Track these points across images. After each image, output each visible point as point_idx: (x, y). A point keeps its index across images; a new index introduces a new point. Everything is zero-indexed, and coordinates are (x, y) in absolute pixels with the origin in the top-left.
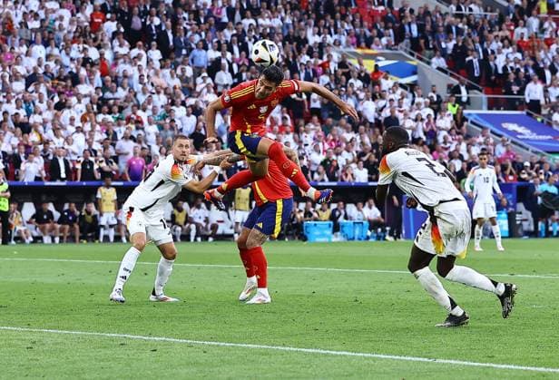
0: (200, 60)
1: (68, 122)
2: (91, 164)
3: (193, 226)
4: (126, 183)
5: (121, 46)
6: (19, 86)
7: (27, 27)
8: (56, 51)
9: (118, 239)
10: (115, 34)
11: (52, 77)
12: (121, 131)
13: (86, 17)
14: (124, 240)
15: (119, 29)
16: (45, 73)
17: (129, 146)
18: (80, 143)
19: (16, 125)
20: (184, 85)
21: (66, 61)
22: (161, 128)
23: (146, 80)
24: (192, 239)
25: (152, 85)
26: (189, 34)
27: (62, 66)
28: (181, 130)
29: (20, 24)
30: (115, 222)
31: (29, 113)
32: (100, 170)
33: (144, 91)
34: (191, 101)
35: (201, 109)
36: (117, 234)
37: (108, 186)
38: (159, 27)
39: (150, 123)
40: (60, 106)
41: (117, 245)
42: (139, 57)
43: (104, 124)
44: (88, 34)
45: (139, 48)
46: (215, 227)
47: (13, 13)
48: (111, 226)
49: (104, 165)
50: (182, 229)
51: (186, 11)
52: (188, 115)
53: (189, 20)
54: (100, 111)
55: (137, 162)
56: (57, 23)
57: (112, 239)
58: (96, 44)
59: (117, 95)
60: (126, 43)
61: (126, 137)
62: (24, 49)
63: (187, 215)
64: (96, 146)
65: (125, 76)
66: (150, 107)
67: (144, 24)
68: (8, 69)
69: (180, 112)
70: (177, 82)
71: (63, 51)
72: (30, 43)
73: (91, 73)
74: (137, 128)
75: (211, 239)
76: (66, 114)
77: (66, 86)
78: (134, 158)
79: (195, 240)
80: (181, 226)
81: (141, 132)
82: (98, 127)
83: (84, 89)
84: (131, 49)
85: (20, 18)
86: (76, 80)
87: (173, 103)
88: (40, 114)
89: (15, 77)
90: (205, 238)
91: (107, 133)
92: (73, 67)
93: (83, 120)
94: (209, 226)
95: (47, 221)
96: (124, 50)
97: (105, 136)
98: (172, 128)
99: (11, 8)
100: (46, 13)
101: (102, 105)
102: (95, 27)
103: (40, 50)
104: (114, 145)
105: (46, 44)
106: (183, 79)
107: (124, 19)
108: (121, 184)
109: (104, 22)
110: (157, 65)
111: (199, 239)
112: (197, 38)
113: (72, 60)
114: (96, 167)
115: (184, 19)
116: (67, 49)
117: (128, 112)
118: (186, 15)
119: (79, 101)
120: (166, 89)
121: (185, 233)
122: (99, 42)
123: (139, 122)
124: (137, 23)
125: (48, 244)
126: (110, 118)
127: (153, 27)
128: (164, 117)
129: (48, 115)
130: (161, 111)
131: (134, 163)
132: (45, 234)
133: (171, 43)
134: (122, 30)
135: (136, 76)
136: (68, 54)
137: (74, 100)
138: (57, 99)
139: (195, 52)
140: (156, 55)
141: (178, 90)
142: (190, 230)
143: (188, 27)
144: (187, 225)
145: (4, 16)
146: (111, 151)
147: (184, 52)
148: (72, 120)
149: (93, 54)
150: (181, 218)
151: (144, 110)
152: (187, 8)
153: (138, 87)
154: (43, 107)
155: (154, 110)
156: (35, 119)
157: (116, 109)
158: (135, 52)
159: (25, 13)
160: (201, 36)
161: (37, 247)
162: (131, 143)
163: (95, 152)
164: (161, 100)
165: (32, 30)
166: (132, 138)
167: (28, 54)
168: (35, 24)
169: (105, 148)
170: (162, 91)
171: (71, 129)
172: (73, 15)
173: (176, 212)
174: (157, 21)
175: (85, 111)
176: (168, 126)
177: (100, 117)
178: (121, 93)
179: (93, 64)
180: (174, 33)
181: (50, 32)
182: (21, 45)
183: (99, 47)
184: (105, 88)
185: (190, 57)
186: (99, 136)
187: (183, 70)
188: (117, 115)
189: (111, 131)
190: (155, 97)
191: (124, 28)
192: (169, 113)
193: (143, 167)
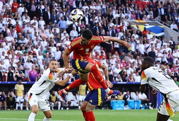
0: (63, 25)
1: (1, 54)
2: (12, 73)
3: (59, 103)
4: (28, 83)
5: (26, 18)
9: (24, 108)
10: (23, 13)
12: (26, 58)
13: (10, 5)
14: (27, 109)
15: (25, 11)
17: (29, 66)
18: (7, 64)
20: (56, 37)
21: (1, 26)
22: (45, 57)
23: (38, 35)
24: (59, 108)
25: (41, 37)
26: (58, 13)
28: (54, 58)
30: (23, 100)
32: (16, 76)
33: (37, 40)
34: (59, 44)
35: (63, 48)
36: (24, 106)
37: (20, 84)
38: (44, 10)
39: (40, 55)
41: (24, 111)
42: (34, 24)
43: (18, 55)
44: (11, 13)
45: (35, 20)
46: (69, 103)
48: (21, 103)
49: (18, 74)
50: (54, 104)
51: (56, 3)
52: (57, 51)
53: (58, 7)
54: (16, 49)
55: (34, 72)
57: (22, 108)
58: (15, 18)
59: (24, 42)
60: (29, 17)
61: (28, 61)
63: (57, 97)
64: (15, 65)
65: (28, 33)
66: (40, 47)
67: (37, 8)
69: (53, 49)
70: (52, 36)
73: (12, 31)
74: (34, 57)
75: (68, 109)
77: (1, 37)
78: (32, 71)
79: (60, 109)
80: (54, 102)
81: (35, 59)
82: (15, 57)
83: (9, 39)
84: (31, 20)
86: (5, 34)
87: (50, 45)
90: (65, 108)
91: (20, 59)
92: (4, 28)
93: (9, 53)
94: (67, 103)
96: (28, 21)
97: (19, 61)
98: (50, 57)
101: (17, 46)
102: (14, 10)
104: (23, 65)
106: (55, 34)
107: (27, 6)
108: (26, 83)
109: (18, 7)
110: (43, 27)
111: (62, 108)
112: (61, 15)
113: (3, 25)
114: (14, 75)
115: (56, 6)
116: (1, 20)
117: (29, 50)
118: (56, 4)
119: (7, 44)
120: (47, 39)
121: (55, 106)
122: (16, 17)
123: (34, 54)
124: (34, 8)
126: (21, 52)
127: (41, 10)
128: (46, 52)
130: (45, 49)
131: (32, 73)
133: (50, 17)
134: (27, 11)
135: (33, 33)
136: (1, 23)
137: (4, 44)
139: (61, 21)
140: (42, 23)
141: (52, 39)
142: (58, 104)
143: (57, 10)
144: (57, 102)
146: (22, 68)
147: (56, 21)
148: (3, 53)
150: (54, 99)
151: (37, 48)
152: (57, 1)
153: (34, 38)
155: (41, 49)
157: (24, 48)
158: (33, 21)
160: (63, 14)
162: (31, 64)
163: (14, 68)
164: (45, 44)
166: (31, 61)
169: (19, 66)
170: (45, 40)
171: (3, 57)
172: (4, 4)
173: (51, 96)
174: (43, 7)
175: (9, 49)
176: (48, 56)
177: (16, 52)
178: (26, 41)
179: (13, 27)
180: (51, 13)
183: (16, 19)
184: (18, 38)
185: (58, 24)
186: (16, 61)
187: (55, 30)
188: (24, 51)
189: (21, 58)
190: (42, 42)
191: (28, 10)
192: (48, 50)
193: (36, 75)
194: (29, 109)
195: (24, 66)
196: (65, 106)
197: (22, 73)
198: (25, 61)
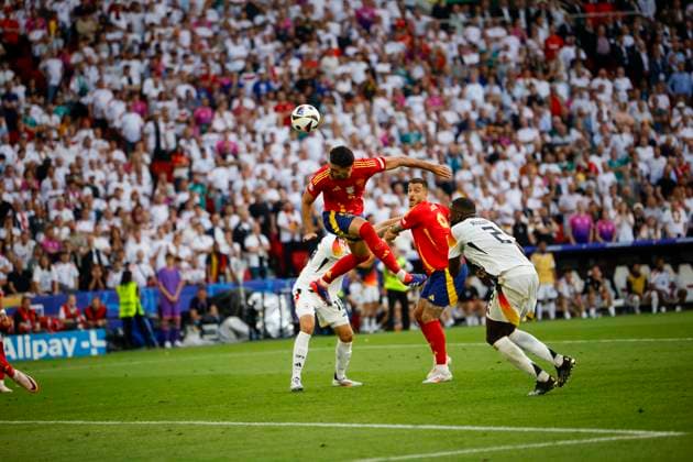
0: (682, 85)
1: (502, 176)
2: (524, 226)
3: (654, 294)
4: (567, 247)
5: (579, 76)
6: (446, 137)
7: (463, 62)
8: (496, 90)
10: (573, 63)
11: (489, 122)
12: (565, 183)
13: (539, 44)
14: (568, 315)
15: (577, 53)
16: (480, 119)
18: (515, 197)
19: (438, 184)
20: (658, 119)
21: (507, 100)
22: (619, 175)
23: (605, 117)
24: (655, 310)
25: (614, 122)
26: (671, 53)
27: (502, 107)
28: (648, 177)
29: (454, 59)
31: (455, 168)
33: (602, 131)
34: (662, 139)
35: (674, 148)
36: (559, 309)
37: (543, 252)
38: (631, 49)
39: (605, 171)
40: (493, 159)
41: (560, 324)
42: (601, 89)
43: (547, 177)
44: (534, 67)
45: (603, 77)
46: (683, 294)
47: (444, 47)
48: (550, 300)
49: (541, 226)
50: (641, 299)
51: (668, 25)
52: (656, 157)
53: (672, 35)
54: (544, 160)
55: (582, 221)
56: (501, 54)
57: (552, 315)
58: (548, 77)
59: (567, 139)
60: (587, 72)
62: (457, 90)
63: (646, 282)
64: (534, 204)
65: (581, 114)
66: (608, 150)
67: (612, 46)
68: (434, 116)
69: (646, 153)
70: (647, 117)
71: (505, 92)
72: (466, 81)
73: (538, 115)
74: (587, 178)
75: (678, 309)
76: (501, 166)
77: (504, 133)
78: (578, 216)
79: (659, 310)
80: (639, 295)
81: (592, 183)
82: (538, 181)
83: (526, 134)
84: (591, 79)
85: (455, 53)
86: (517, 123)
87: (638, 144)
88: (469, 168)
89: (441, 126)
90: (671, 307)
91: (550, 187)
92: (514, 108)
93: (524, 171)
94: (676, 293)
95: (471, 299)
96: (582, 82)
97: (546, 190)
98: (634, 174)
99: (445, 41)
100: (488, 44)
101: (547, 151)
102: (550, 54)
103: (476, 91)
104: (556, 201)
105: (483, 81)
106: (655, 111)
107: (586, 41)
108: (558, 248)
109: (561, 47)
110: (623, 96)
111: (663, 309)
112: (680, 57)
113: (514, 99)
114: (530, 229)
115: (666, 34)
116: (510, 86)
117: (580, 161)
118: (667, 30)
119: (518, 150)
120: (632, 127)
121: (645, 303)
122: (551, 74)
123: (590, 171)
124: (604, 45)
125: (473, 326)
126: (555, 168)
127: (624, 50)
128: (625, 162)
129: (478, 170)
130: (622, 153)
131: (578, 221)
132: (468, 314)
133: (647, 67)
134: (583, 55)
135: (594, 114)
136: (509, 92)
137: (511, 149)
138: (491, 150)
139: (676, 76)
140: (624, 83)
141: (647, 128)
142: (650, 299)
143: (669, 45)
144: (647, 293)
145: (435, 52)
146: (554, 209)
147: (662, 77)
148: (506, 174)
149: (543, 89)
150: (639, 285)
151: (599, 155)
152: (669, 21)
153: (595, 126)
154: (471, 160)
155: (613, 154)
156: (463, 176)
157: (563, 156)
158: (597, 82)
159: (460, 47)
160: (685, 54)
161: (459, 330)
162: (578, 197)
163: (531, 211)
164: (626, 139)
165: (472, 66)
166: (580, 191)
167: (461, 96)
168: (472, 58)
169: (546, 205)
170: (627, 129)
171: (505, 185)
172: (523, 41)
173: (632, 279)
174: (628, 41)
175: (524, 161)
176: (627, 173)
177: (543, 168)
178: (575, 135)
179: (541, 103)
180: (651, 55)
181: (490, 67)
182: (453, 85)
183: (551, 80)
184: (554, 131)
185: (670, 82)
186: (539, 190)
187: (655, 102)
188: (565, 164)
189: (554, 185)
190: (616, 138)
191: (586, 52)
192: (631, 156)
193: (589, 226)
194: (573, 315)
195: (561, 203)
196: (670, 301)
197: (550, 223)
198: (565, 190)
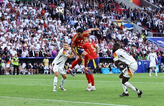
0: (72, 23)
1: (35, 40)
4: (51, 58)
5: (50, 19)
6: (21, 31)
7: (23, 14)
8: (32, 21)
9: (49, 73)
10: (48, 16)
11: (31, 28)
12: (50, 43)
13: (40, 11)
14: (51, 73)
15: (49, 14)
16: (29, 27)
18: (38, 46)
19: (21, 41)
20: (68, 30)
21: (34, 23)
22: (61, 42)
23: (57, 29)
25: (59, 30)
26: (69, 16)
27: (34, 25)
29: (22, 13)
30: (48, 68)
31: (24, 38)
32: (44, 54)
34: (70, 35)
36: (49, 72)
39: (58, 41)
40: (33, 36)
41: (49, 75)
43: (45, 41)
44: (41, 16)
46: (76, 70)
47: (19, 10)
48: (47, 70)
52: (69, 38)
53: (69, 12)
55: (55, 52)
56: (32, 13)
57: (47, 73)
60: (51, 18)
61: (51, 45)
62: (23, 20)
63: (69, 66)
64: (43, 47)
65: (51, 28)
66: (58, 36)
68: (18, 26)
69: (66, 38)
70: (66, 29)
71: (34, 21)
72: (24, 19)
73: (41, 27)
75: (75, 73)
76: (35, 38)
77: (35, 31)
78: (53, 51)
81: (55, 43)
82: (43, 42)
83: (39, 31)
84: (53, 20)
85: (21, 12)
86: (37, 29)
87: (64, 35)
88: (27, 38)
89: (20, 28)
91: (46, 44)
92: (36, 25)
93: (39, 40)
95: (29, 68)
96: (51, 21)
99: (19, 9)
100: (29, 10)
101: (45, 36)
102: (43, 14)
103: (27, 21)
105: (29, 19)
107: (51, 12)
108: (50, 58)
109: (45, 13)
110: (60, 24)
112: (71, 17)
113: (36, 23)
114: (43, 53)
115: (68, 12)
116: (35, 20)
117: (52, 38)
118: (68, 11)
122: (44, 18)
123: (55, 41)
124: (54, 13)
125: (30, 75)
126: (47, 39)
128: (62, 39)
129: (30, 39)
130: (61, 37)
131: (54, 52)
132: (29, 72)
133: (64, 19)
134: (50, 15)
135: (54, 28)
136: (35, 22)
137: (37, 34)
138: (32, 34)
139: (71, 21)
140: (60, 22)
141: (66, 32)
143: (69, 14)
145: (17, 11)
147: (68, 21)
148: (36, 40)
149: (42, 21)
150: (67, 67)
151: (56, 37)
152: (68, 8)
153: (55, 31)
154: (28, 36)
156: (26, 40)
157: (49, 37)
158: (54, 21)
159: (23, 10)
160: (72, 16)
161: (27, 75)
162: (53, 46)
163: (43, 49)
164: (61, 34)
165: (25, 15)
166: (53, 45)
167: (24, 22)
168: (26, 13)
169: (46, 48)
170: (62, 32)
171: (36, 43)
172: (36, 11)
175: (40, 37)
176: (63, 42)
177: (44, 39)
178: (50, 32)
179: (42, 24)
180: (65, 16)
181: (30, 16)
182: (22, 19)
183: (44, 20)
184: (45, 31)
185: (69, 22)
186: (44, 44)
187: (67, 26)
188: (49, 39)
189: (47, 43)
190: (59, 34)
192: (63, 38)
193: (56, 53)
194: (52, 73)
195: (49, 48)
197: (47, 52)
198: (50, 44)
